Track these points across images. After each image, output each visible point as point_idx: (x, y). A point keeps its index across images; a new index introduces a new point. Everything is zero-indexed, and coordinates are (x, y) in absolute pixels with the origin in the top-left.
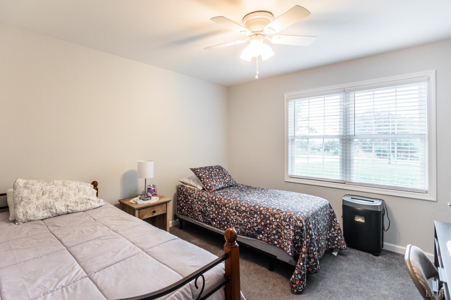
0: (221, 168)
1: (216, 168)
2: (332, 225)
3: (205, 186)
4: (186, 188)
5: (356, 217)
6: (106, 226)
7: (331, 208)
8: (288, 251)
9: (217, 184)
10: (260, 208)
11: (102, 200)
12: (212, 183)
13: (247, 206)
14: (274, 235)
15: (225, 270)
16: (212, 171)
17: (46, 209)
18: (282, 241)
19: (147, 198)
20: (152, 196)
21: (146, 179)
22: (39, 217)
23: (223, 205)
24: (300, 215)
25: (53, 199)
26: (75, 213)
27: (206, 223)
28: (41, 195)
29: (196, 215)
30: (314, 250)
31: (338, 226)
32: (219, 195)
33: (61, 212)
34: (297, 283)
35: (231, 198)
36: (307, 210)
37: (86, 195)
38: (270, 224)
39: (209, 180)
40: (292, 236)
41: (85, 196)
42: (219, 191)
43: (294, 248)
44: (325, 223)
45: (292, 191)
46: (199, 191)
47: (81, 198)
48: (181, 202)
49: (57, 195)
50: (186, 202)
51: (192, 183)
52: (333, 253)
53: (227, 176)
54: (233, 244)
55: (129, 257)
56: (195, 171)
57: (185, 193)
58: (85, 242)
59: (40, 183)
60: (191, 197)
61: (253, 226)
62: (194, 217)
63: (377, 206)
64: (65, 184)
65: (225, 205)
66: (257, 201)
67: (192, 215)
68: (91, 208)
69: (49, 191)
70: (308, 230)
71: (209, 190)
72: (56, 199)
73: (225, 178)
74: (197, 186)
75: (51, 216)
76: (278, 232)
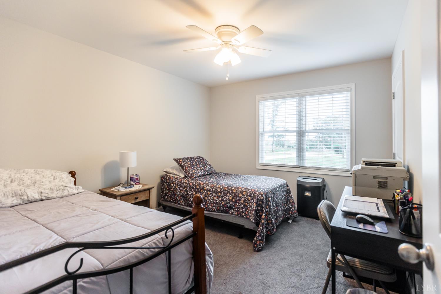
0: (202, 159)
1: (197, 158)
2: (288, 199)
3: (187, 174)
4: (169, 177)
5: (305, 192)
6: (85, 207)
7: (288, 186)
8: (252, 219)
9: (198, 172)
10: (232, 188)
11: (80, 187)
12: (193, 171)
13: (221, 188)
14: (242, 208)
15: (193, 227)
16: (193, 161)
17: (16, 196)
18: (248, 213)
19: (129, 185)
20: (135, 184)
21: (128, 168)
22: (6, 204)
23: (201, 189)
24: (262, 191)
25: (24, 186)
26: (50, 199)
27: (187, 206)
28: (9, 182)
29: (179, 199)
30: (272, 217)
31: (292, 200)
32: (199, 181)
33: (33, 199)
34: (258, 243)
35: (209, 182)
36: (267, 187)
37: (62, 182)
38: (239, 200)
39: (191, 168)
40: (255, 207)
41: (61, 184)
42: (199, 178)
43: (257, 217)
44: (282, 197)
45: (260, 175)
46: (181, 179)
47: (57, 185)
48: (164, 189)
49: (29, 183)
50: (169, 189)
51: (175, 172)
52: (289, 221)
53: (207, 165)
54: (199, 206)
55: (108, 226)
56: (178, 161)
57: (168, 181)
58: (62, 219)
59: (8, 171)
60: (174, 184)
61: (226, 203)
62: (177, 202)
63: (319, 183)
64: (38, 172)
65: (204, 188)
66: (230, 184)
67: (175, 200)
68: (69, 195)
69: (19, 178)
70: (268, 202)
71: (190, 177)
72: (28, 187)
73: (205, 167)
74: (179, 174)
75: (21, 203)
76: (245, 206)
